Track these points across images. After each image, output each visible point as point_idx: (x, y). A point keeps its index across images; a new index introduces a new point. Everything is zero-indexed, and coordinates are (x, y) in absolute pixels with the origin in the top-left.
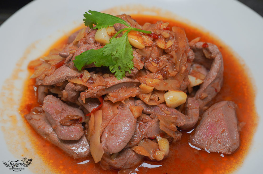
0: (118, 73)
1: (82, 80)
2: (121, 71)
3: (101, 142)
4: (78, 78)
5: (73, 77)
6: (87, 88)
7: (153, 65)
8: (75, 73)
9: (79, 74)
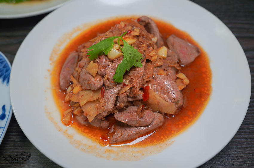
0: (138, 64)
1: (128, 86)
2: (139, 62)
3: (167, 101)
4: (123, 87)
5: (120, 90)
6: (134, 87)
7: (144, 46)
8: (118, 88)
9: (122, 85)
